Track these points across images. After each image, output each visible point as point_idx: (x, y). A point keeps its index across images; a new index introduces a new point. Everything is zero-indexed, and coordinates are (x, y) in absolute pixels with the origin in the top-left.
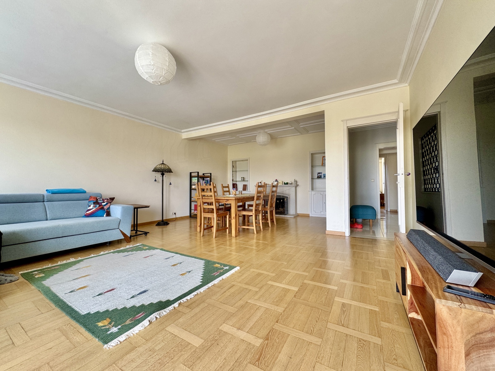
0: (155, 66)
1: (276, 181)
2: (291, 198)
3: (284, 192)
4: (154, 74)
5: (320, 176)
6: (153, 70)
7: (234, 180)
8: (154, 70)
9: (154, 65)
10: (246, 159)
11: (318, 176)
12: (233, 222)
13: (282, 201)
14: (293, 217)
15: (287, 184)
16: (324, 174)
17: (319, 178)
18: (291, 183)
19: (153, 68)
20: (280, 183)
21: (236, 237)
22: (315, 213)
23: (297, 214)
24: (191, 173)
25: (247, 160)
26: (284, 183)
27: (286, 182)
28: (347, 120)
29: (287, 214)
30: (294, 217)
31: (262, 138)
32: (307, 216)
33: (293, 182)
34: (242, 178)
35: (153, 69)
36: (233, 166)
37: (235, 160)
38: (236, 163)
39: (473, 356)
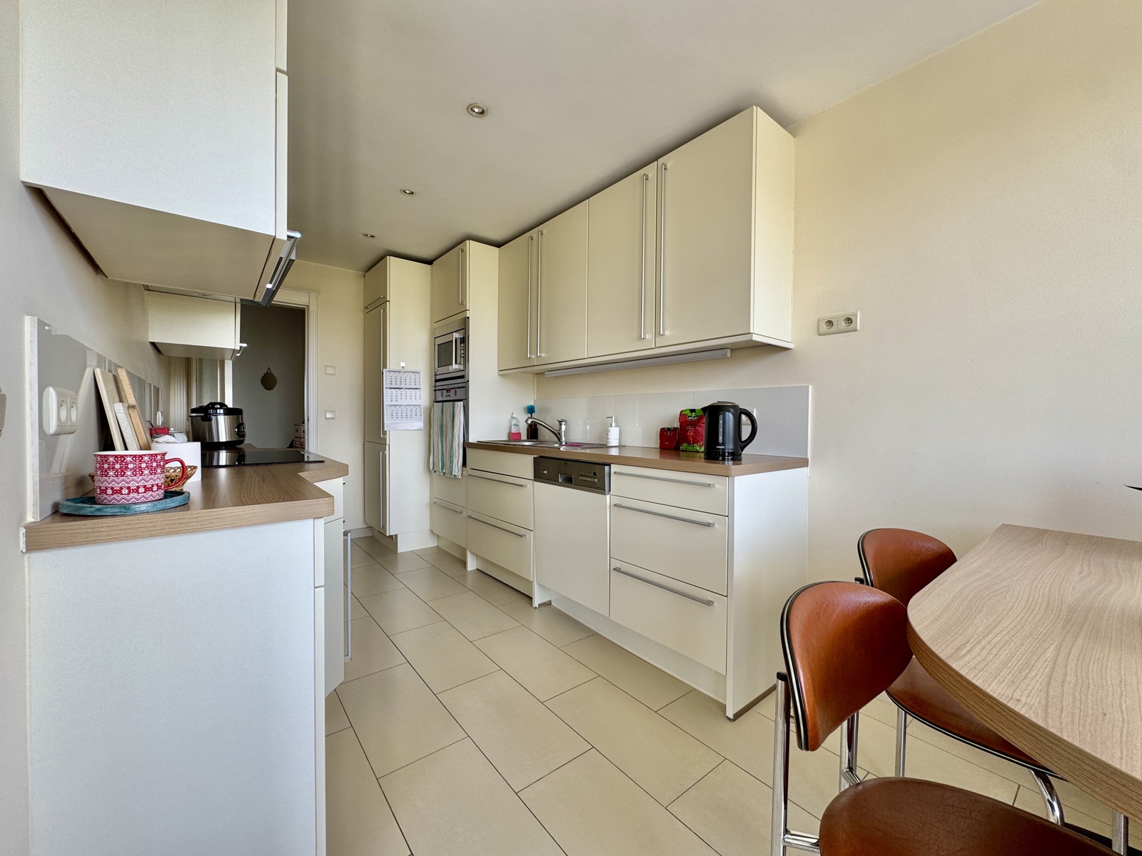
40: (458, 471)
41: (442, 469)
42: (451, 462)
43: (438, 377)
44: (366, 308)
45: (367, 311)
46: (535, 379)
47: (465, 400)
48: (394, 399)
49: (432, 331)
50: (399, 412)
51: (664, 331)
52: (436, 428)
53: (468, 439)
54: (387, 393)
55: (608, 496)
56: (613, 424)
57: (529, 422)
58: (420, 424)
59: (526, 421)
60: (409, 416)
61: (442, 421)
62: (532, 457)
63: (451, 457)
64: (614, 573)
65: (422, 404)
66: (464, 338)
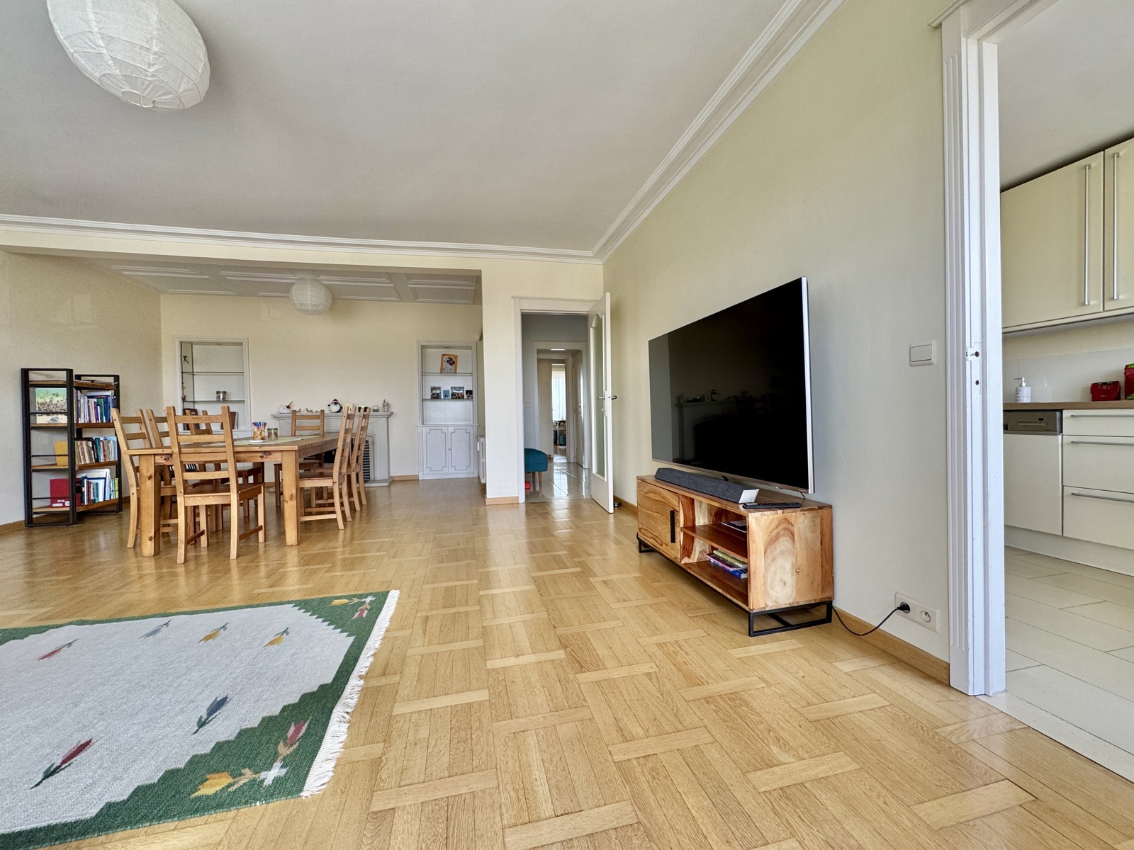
0: (161, 59)
1: (337, 402)
2: (377, 442)
4: (150, 79)
5: (438, 394)
6: (150, 65)
7: (187, 399)
8: (156, 67)
9: (160, 56)
10: (237, 341)
11: (434, 394)
14: (382, 485)
16: (444, 391)
17: (435, 398)
18: (376, 408)
19: (152, 62)
22: (431, 471)
23: (392, 477)
24: (25, 373)
25: (241, 344)
27: (362, 407)
28: (520, 298)
29: (368, 480)
30: (386, 486)
32: (414, 480)
33: (380, 405)
34: (218, 392)
35: (153, 65)
36: (185, 357)
37: (191, 340)
38: (194, 350)
39: (768, 551)
55: (1060, 437)
56: (1024, 385)
64: (1070, 498)
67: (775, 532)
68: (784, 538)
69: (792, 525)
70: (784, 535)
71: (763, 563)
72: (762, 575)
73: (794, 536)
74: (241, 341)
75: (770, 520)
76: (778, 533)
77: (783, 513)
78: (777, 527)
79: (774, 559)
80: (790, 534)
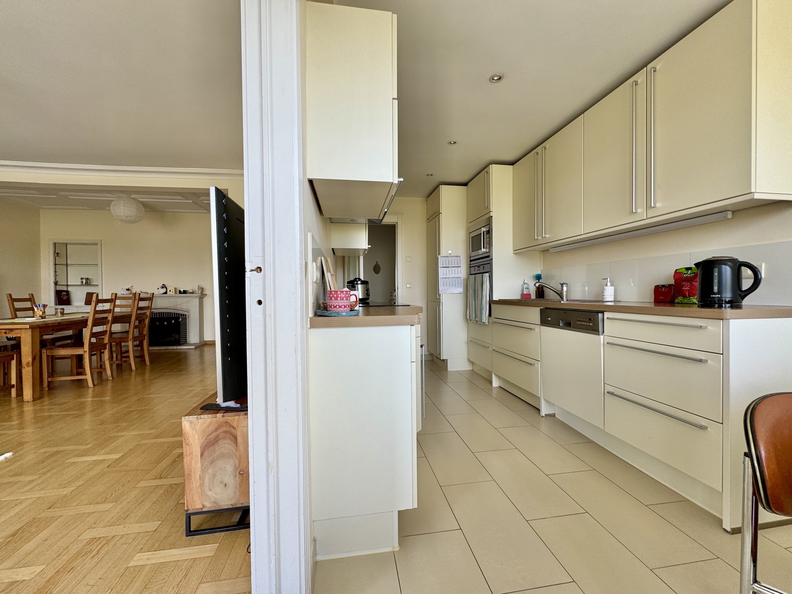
1: (164, 286)
2: (191, 316)
3: (179, 307)
7: (58, 283)
10: (93, 242)
12: (27, 372)
13: (173, 321)
14: (193, 347)
15: (185, 292)
18: (191, 291)
20: (170, 291)
21: (34, 400)
23: (205, 341)
25: (96, 244)
26: (178, 292)
27: (182, 290)
29: (185, 343)
30: (196, 348)
31: (122, 209)
34: (82, 279)
36: (58, 253)
37: (66, 242)
38: (68, 249)
39: (206, 454)
40: (486, 320)
41: (475, 318)
42: (481, 314)
43: (472, 259)
44: (428, 219)
45: (428, 221)
46: (542, 255)
47: (490, 272)
48: (445, 274)
49: (468, 228)
50: (448, 282)
51: (655, 204)
52: (471, 292)
53: (492, 298)
54: (441, 271)
55: (602, 337)
56: (609, 284)
57: (537, 285)
58: (460, 290)
59: (535, 285)
60: (454, 285)
61: (475, 287)
62: (539, 308)
63: (481, 310)
64: (607, 396)
65: (461, 276)
66: (489, 230)
67: (214, 434)
68: (226, 441)
69: (234, 427)
70: (224, 438)
71: (199, 465)
72: (198, 477)
73: (236, 439)
74: (96, 242)
75: (207, 424)
76: (217, 436)
77: (223, 416)
78: (216, 430)
79: (212, 462)
80: (233, 438)
